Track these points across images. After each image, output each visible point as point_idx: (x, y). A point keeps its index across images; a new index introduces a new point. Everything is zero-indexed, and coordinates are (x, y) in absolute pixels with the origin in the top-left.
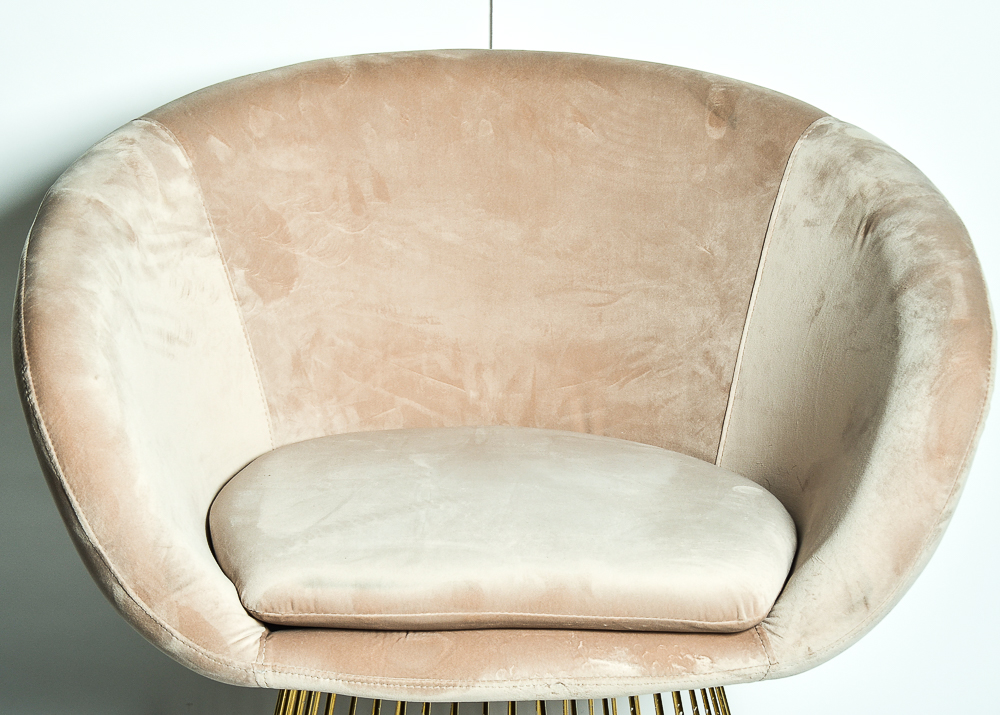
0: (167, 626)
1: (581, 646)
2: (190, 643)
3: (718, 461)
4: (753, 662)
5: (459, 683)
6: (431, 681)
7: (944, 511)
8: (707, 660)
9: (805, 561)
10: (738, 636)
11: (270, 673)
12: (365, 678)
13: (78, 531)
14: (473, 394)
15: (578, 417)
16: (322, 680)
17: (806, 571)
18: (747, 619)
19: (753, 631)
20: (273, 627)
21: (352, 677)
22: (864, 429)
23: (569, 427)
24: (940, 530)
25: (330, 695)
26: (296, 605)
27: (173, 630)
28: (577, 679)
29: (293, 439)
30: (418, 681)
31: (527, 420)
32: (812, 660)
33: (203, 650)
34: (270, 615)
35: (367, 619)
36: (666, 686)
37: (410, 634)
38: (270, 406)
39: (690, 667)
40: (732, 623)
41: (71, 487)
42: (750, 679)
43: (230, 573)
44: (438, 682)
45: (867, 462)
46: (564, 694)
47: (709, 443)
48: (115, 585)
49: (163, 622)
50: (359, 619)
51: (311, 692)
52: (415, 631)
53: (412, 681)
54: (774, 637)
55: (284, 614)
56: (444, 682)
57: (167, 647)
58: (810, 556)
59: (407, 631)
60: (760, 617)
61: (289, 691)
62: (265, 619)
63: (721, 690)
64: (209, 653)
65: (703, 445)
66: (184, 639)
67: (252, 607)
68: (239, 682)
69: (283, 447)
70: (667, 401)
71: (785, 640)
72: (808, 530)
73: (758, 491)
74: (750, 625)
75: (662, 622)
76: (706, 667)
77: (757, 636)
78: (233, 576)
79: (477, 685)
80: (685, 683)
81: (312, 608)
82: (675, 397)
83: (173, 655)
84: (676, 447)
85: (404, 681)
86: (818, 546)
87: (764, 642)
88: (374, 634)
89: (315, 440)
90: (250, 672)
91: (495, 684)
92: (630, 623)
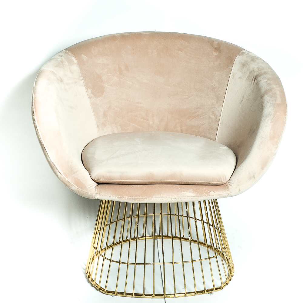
0: (71, 183)
1: (180, 188)
2: (77, 187)
3: (216, 140)
4: (225, 193)
5: (148, 198)
6: (141, 198)
7: (274, 153)
8: (213, 192)
9: (238, 166)
10: (220, 186)
11: (98, 195)
12: (123, 197)
13: (48, 158)
14: (151, 123)
15: (179, 129)
16: (112, 197)
17: (239, 169)
18: (223, 182)
19: (225, 184)
20: (99, 183)
21: (120, 197)
22: (254, 132)
23: (177, 131)
24: (273, 158)
25: (114, 201)
26: (105, 178)
27: (73, 184)
28: (179, 197)
29: (104, 134)
30: (137, 198)
31: (166, 130)
32: (240, 192)
33: (81, 189)
34: (98, 180)
35: (124, 181)
36: (202, 199)
37: (135, 185)
38: (98, 126)
39: (208, 194)
40: (220, 182)
41: (46, 146)
42: (224, 197)
43: (87, 169)
44: (142, 198)
45: (255, 140)
46: (175, 201)
47: (214, 135)
48: (58, 172)
49: (70, 182)
50: (122, 181)
51: (109, 200)
52: (136, 185)
53: (135, 198)
54: (230, 186)
55: (102, 180)
56: (144, 198)
57: (71, 188)
58: (240, 165)
59: (134, 185)
60: (227, 181)
61: (103, 200)
62: (97, 181)
63: (216, 200)
64: (82, 190)
65: (212, 136)
66: (76, 186)
67: (93, 178)
68: (90, 198)
69: (101, 136)
70: (203, 124)
71: (233, 187)
72: (239, 158)
73: (227, 148)
74: (224, 183)
75: (201, 182)
76: (213, 194)
77: (226, 186)
78: (88, 170)
79: (152, 199)
80: (207, 198)
81: (109, 179)
82: (205, 123)
83: (73, 190)
84: (205, 137)
85: (133, 198)
86: (242, 162)
87: (228, 187)
88: (125, 185)
89: (109, 135)
90: (93, 195)
91: (157, 198)
92: (192, 183)
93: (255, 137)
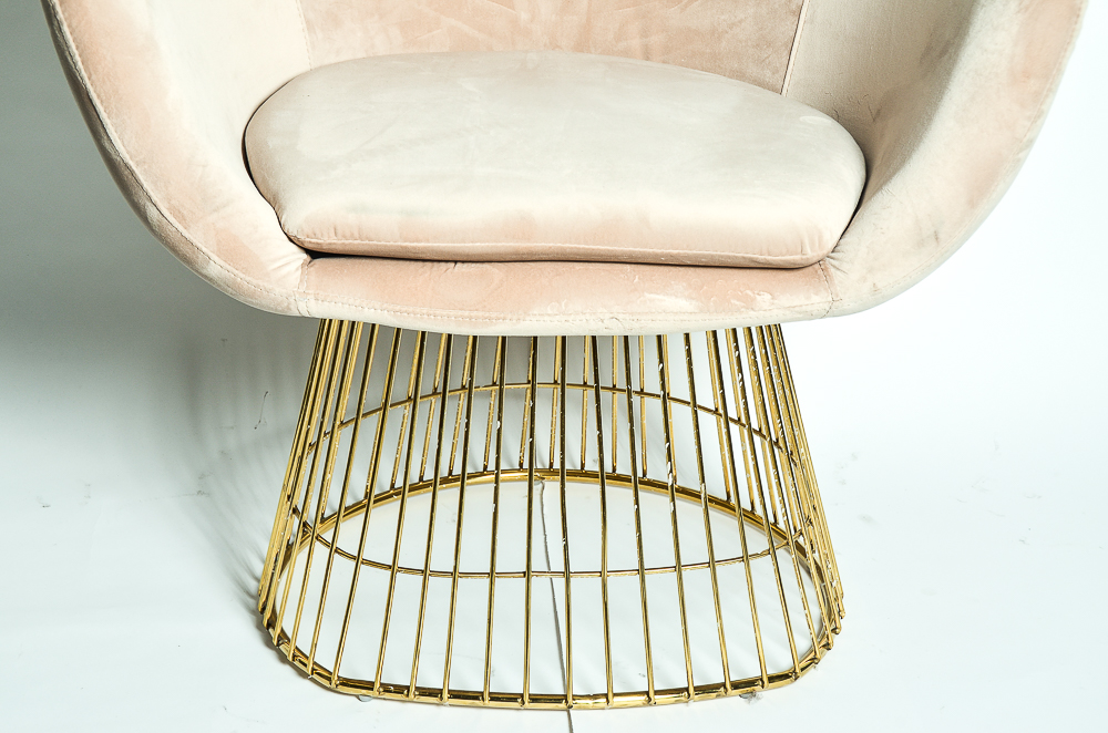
0: (204, 249)
1: (637, 280)
2: (229, 267)
3: (784, 91)
4: (815, 299)
5: (509, 316)
6: (480, 314)
7: (1025, 140)
8: (767, 297)
9: (870, 199)
10: (800, 272)
11: (313, 301)
12: (411, 309)
13: (107, 145)
14: (524, 16)
15: (636, 43)
16: (366, 309)
17: (874, 205)
18: (811, 254)
19: (817, 266)
20: (314, 254)
21: (398, 308)
22: (944, 52)
23: (626, 53)
24: (1019, 160)
25: (374, 325)
26: (339, 232)
27: (210, 254)
28: (632, 314)
29: (333, 59)
30: (467, 313)
31: (581, 46)
32: (878, 297)
33: (242, 276)
34: (313, 242)
35: (415, 248)
36: (722, 324)
37: (459, 265)
38: (308, 22)
39: (750, 304)
40: (796, 258)
41: (99, 96)
42: (811, 316)
43: (269, 196)
44: (487, 315)
45: (945, 87)
46: (618, 330)
47: (776, 71)
48: (149, 204)
49: (199, 245)
50: (406, 247)
51: (354, 322)
52: (463, 262)
53: (460, 313)
54: (838, 272)
55: (326, 241)
56: (494, 315)
57: (204, 272)
58: (879, 188)
59: (456, 262)
60: (825, 252)
61: (331, 321)
62: (307, 246)
63: (778, 327)
64: (248, 279)
65: (768, 73)
66: (222, 263)
67: (293, 233)
68: (280, 310)
69: (321, 68)
70: (731, 26)
71: (849, 276)
72: (877, 163)
73: (829, 122)
74: (815, 260)
75: (722, 257)
76: (763, 303)
77: (820, 272)
78: (273, 201)
79: (528, 318)
80: (741, 320)
81: (356, 235)
82: (740, 22)
83: (211, 280)
84: (740, 75)
85: (452, 313)
86: (888, 179)
87: (828, 278)
88: (420, 264)
89: (355, 61)
90: (292, 300)
91: (546, 318)
92: (688, 257)
93: (949, 73)
